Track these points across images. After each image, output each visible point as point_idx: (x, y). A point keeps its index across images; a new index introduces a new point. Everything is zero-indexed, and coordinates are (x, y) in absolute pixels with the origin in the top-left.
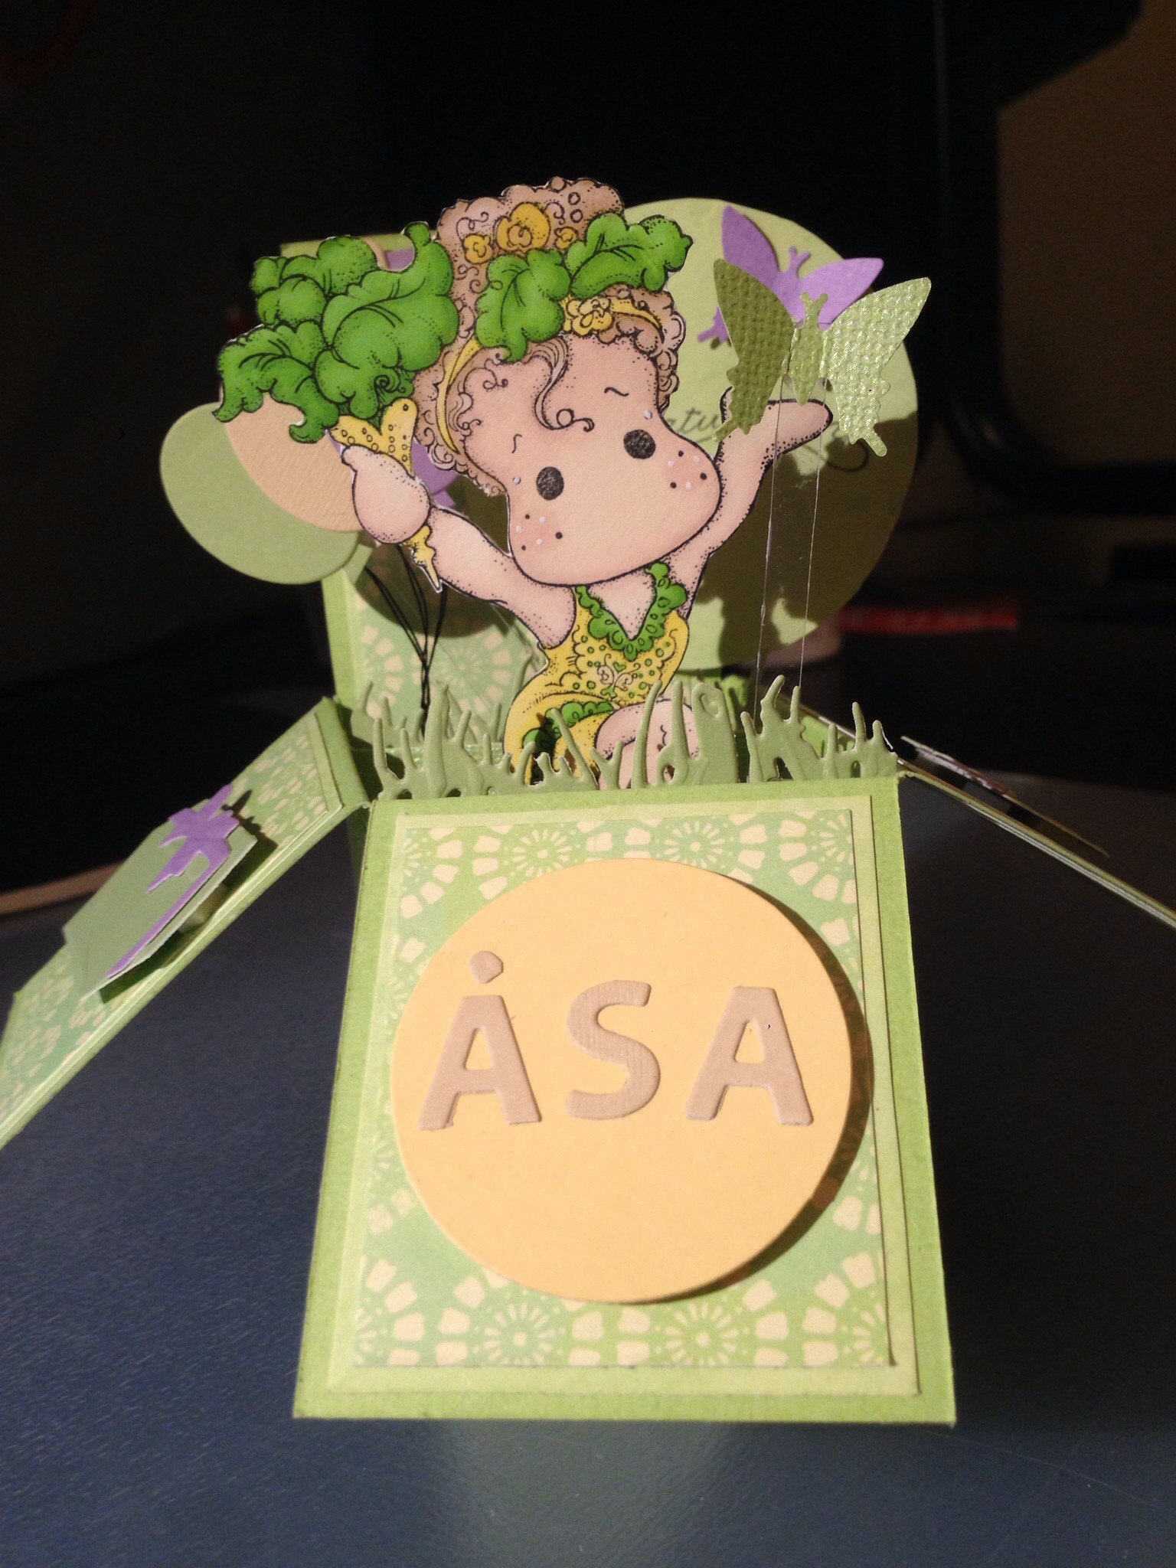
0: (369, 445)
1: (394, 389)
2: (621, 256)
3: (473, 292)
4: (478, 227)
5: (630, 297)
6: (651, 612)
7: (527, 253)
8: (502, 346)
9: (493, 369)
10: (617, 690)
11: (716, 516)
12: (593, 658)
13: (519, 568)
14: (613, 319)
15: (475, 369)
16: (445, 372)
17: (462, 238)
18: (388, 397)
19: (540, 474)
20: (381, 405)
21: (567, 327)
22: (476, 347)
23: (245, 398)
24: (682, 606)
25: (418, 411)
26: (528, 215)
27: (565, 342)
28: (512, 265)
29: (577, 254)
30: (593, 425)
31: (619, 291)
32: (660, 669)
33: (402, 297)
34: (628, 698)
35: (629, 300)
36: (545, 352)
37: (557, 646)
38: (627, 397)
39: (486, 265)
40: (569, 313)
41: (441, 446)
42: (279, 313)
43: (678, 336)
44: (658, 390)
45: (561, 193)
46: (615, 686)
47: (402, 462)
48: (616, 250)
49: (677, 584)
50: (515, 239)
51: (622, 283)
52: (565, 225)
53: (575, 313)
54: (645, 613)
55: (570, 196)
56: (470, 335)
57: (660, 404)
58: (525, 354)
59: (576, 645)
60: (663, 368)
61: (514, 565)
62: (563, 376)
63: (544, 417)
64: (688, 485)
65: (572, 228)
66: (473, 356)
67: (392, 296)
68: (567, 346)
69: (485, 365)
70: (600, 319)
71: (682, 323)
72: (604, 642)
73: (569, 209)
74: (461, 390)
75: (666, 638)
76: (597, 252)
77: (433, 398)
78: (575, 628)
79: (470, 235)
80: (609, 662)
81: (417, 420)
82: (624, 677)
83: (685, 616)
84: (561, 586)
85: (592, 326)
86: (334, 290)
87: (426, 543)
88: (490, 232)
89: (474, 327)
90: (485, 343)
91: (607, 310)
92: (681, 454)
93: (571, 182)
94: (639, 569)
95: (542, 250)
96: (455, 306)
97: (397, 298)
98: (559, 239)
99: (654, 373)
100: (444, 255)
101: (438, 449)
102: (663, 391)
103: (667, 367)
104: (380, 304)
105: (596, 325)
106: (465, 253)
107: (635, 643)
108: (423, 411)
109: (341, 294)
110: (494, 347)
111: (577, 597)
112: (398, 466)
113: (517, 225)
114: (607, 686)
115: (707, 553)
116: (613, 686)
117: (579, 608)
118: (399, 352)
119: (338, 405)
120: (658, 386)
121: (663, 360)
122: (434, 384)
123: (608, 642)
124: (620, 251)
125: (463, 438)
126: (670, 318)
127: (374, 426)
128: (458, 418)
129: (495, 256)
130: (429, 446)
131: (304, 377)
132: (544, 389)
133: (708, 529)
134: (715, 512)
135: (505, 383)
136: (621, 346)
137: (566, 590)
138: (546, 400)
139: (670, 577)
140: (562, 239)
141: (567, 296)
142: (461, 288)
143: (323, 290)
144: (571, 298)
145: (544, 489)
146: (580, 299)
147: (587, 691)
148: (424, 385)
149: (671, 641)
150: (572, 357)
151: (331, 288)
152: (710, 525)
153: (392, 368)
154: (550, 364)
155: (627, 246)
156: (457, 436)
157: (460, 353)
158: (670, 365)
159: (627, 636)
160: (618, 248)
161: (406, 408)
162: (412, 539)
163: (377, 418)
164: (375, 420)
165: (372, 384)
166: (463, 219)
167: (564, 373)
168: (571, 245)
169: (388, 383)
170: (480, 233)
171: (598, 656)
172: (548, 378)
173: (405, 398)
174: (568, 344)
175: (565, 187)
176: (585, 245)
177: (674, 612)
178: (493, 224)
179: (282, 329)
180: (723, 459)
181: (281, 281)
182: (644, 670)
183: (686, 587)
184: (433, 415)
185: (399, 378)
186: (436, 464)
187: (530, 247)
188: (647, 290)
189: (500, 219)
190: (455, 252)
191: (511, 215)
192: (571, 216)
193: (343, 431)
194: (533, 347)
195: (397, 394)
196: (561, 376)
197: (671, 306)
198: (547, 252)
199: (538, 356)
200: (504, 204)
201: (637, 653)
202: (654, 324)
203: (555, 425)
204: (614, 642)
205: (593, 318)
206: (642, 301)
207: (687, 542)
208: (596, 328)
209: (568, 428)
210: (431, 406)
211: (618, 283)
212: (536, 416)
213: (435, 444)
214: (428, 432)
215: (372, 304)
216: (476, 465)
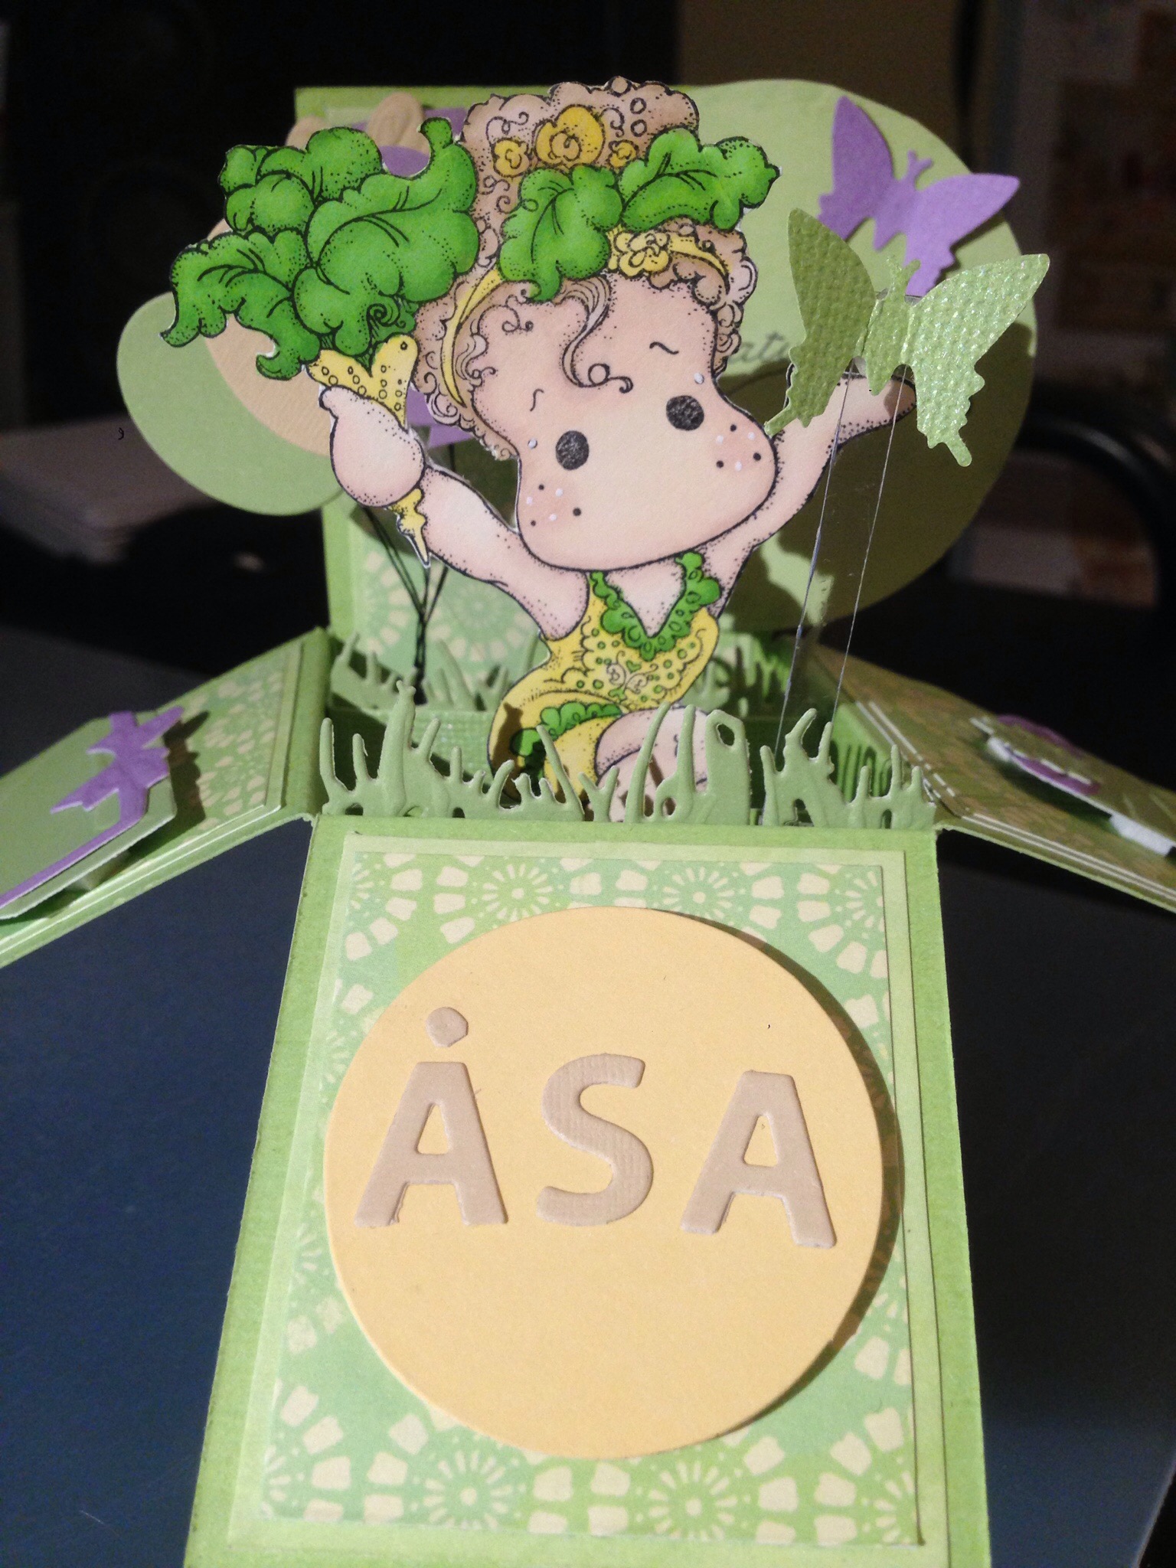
0: (355, 388)
1: (390, 322)
2: (688, 183)
3: (500, 211)
4: (514, 131)
5: (695, 234)
6: (679, 606)
7: (572, 169)
8: (530, 281)
9: (516, 307)
10: (628, 692)
11: (767, 504)
12: (604, 654)
13: (525, 545)
14: (670, 260)
15: (494, 306)
16: (456, 307)
17: (493, 143)
18: (383, 332)
19: (562, 438)
20: (374, 341)
21: (612, 265)
22: (498, 280)
23: (204, 319)
24: (714, 603)
25: (419, 351)
26: (580, 122)
27: (608, 282)
28: (551, 181)
29: (634, 175)
30: (632, 385)
31: (682, 226)
32: (681, 672)
33: (410, 209)
34: (640, 702)
35: (693, 238)
36: (582, 292)
37: (561, 638)
38: (677, 355)
39: (519, 179)
40: (616, 247)
41: (445, 395)
42: (254, 217)
43: (747, 288)
44: (715, 350)
45: (624, 97)
46: (626, 688)
47: (394, 410)
48: (684, 175)
49: (710, 578)
51: (686, 216)
52: (624, 138)
53: (623, 248)
54: (671, 607)
55: (634, 103)
56: (491, 265)
57: (715, 367)
58: (557, 293)
59: (584, 638)
60: (724, 324)
61: (519, 542)
62: (601, 323)
63: (574, 372)
64: (738, 466)
65: (632, 143)
66: (493, 290)
67: (399, 207)
68: (610, 288)
70: (654, 258)
71: (753, 271)
72: (618, 637)
74: (475, 330)
75: (691, 638)
76: (659, 175)
77: (439, 337)
78: (586, 619)
79: (503, 139)
81: (417, 362)
82: (637, 679)
83: (716, 615)
84: (573, 570)
85: (644, 266)
86: (325, 194)
87: (415, 509)
88: (528, 139)
89: (497, 255)
90: (510, 276)
91: (664, 248)
92: (733, 428)
93: (637, 85)
94: (669, 557)
95: (592, 166)
96: (476, 226)
97: (404, 210)
99: (712, 329)
100: (468, 161)
101: (440, 399)
102: (721, 352)
103: (728, 323)
104: (383, 217)
105: (648, 265)
106: (495, 162)
107: (655, 642)
108: (424, 352)
109: (334, 199)
110: (520, 282)
111: (592, 584)
112: (391, 417)
113: (564, 132)
115: (751, 545)
116: (623, 688)
117: (592, 596)
118: (401, 278)
119: (320, 336)
120: (716, 345)
121: (725, 315)
122: (441, 320)
123: (623, 637)
124: (689, 176)
125: (471, 388)
126: (740, 264)
127: (363, 365)
128: (468, 364)
129: (532, 169)
130: (429, 395)
131: (279, 298)
132: (576, 338)
133: (755, 518)
135: (529, 326)
136: (677, 294)
137: (580, 575)
138: (578, 350)
139: (704, 569)
140: (617, 155)
141: (616, 226)
142: (486, 205)
143: (311, 192)
144: (621, 230)
145: (565, 456)
146: (631, 232)
148: (430, 319)
149: (697, 642)
150: (615, 301)
151: (321, 191)
152: (758, 513)
153: (391, 296)
154: (587, 308)
155: (697, 171)
156: (465, 386)
157: (477, 286)
158: (732, 322)
159: (645, 632)
160: (686, 173)
161: (404, 347)
162: (399, 503)
163: (367, 356)
164: (366, 358)
165: (365, 314)
166: (496, 118)
167: (603, 320)
168: (628, 163)
169: (384, 314)
170: (516, 138)
171: (610, 653)
172: (583, 324)
173: (404, 334)
174: (612, 285)
175: (628, 90)
176: (646, 165)
177: (704, 610)
178: (533, 128)
179: (257, 238)
180: (782, 438)
181: (259, 177)
182: (662, 672)
183: (722, 583)
184: (437, 357)
185: (399, 310)
186: (436, 417)
187: (577, 161)
188: (716, 227)
189: (543, 123)
190: (482, 159)
191: (557, 119)
192: (632, 128)
193: (323, 368)
194: (568, 285)
195: (394, 328)
196: (598, 324)
197: (743, 250)
198: (597, 170)
199: (573, 297)
200: (549, 104)
201: (656, 652)
202: (719, 270)
203: (586, 381)
204: (630, 638)
205: (645, 256)
206: (709, 241)
207: (729, 531)
208: (648, 269)
209: (601, 387)
210: (435, 346)
211: (681, 216)
212: (564, 369)
213: (437, 392)
214: (430, 378)
215: (373, 215)
216: (485, 422)
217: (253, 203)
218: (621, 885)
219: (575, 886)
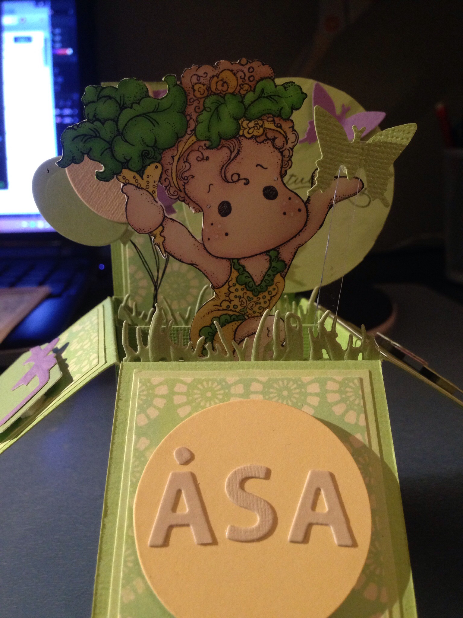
0: (136, 184)
1: (151, 157)
2: (271, 100)
3: (196, 112)
4: (202, 80)
5: (274, 121)
6: (268, 273)
7: (225, 95)
8: (208, 140)
9: (202, 151)
10: (248, 310)
11: (303, 230)
12: (238, 294)
13: (206, 249)
14: (264, 131)
15: (193, 150)
16: (178, 151)
17: (193, 84)
18: (148, 162)
19: (221, 204)
20: (144, 165)
21: (241, 133)
22: (195, 140)
23: (74, 156)
24: (283, 271)
25: (163, 169)
26: (228, 76)
27: (239, 141)
28: (217, 100)
29: (250, 97)
30: (249, 182)
31: (268, 118)
32: (269, 300)
33: (159, 112)
34: (253, 314)
35: (273, 123)
36: (229, 144)
37: (220, 287)
38: (267, 169)
39: (203, 100)
40: (242, 126)
41: (172, 187)
42: (96, 115)
43: (294, 142)
44: (282, 167)
45: (246, 66)
46: (247, 308)
48: (269, 97)
49: (281, 261)
50: (220, 87)
51: (270, 114)
52: (245, 83)
55: (249, 69)
56: (192, 134)
57: (282, 174)
58: (219, 145)
59: (230, 287)
60: (285, 156)
61: (203, 247)
62: (236, 157)
63: (225, 176)
64: (292, 214)
65: (248, 84)
66: (193, 144)
67: (155, 110)
68: (240, 143)
69: (198, 149)
70: (258, 130)
71: (297, 136)
72: (243, 287)
73: (248, 74)
74: (185, 160)
75: (274, 286)
76: (259, 97)
77: (171, 163)
78: (230, 279)
79: (197, 83)
80: (245, 296)
81: (162, 173)
82: (251, 304)
83: (284, 276)
84: (225, 258)
85: (253, 134)
86: (125, 105)
87: (160, 234)
88: (208, 83)
89: (194, 130)
90: (199, 138)
91: (261, 126)
92: (290, 199)
93: (251, 61)
94: (264, 252)
95: (233, 94)
96: (186, 118)
97: (157, 112)
98: (242, 90)
99: (281, 159)
101: (171, 188)
102: (285, 168)
103: (287, 156)
104: (148, 114)
105: (255, 133)
106: (194, 92)
107: (258, 288)
108: (165, 169)
109: (129, 107)
110: (204, 140)
111: (233, 264)
112: (150, 196)
113: (222, 80)
114: (242, 308)
115: (297, 247)
116: (246, 308)
117: (233, 270)
118: (156, 139)
119: (122, 163)
120: (282, 165)
121: (286, 153)
122: (171, 156)
123: (246, 287)
124: (272, 98)
125: (184, 184)
126: (292, 133)
127: (140, 175)
128: (182, 174)
129: (209, 95)
130: (166, 187)
131: (106, 148)
132: (226, 163)
133: (299, 235)
134: (303, 228)
135: (207, 158)
136: (266, 144)
137: (228, 261)
138: (227, 168)
139: (279, 257)
140: (243, 89)
141: (242, 118)
142: (190, 110)
143: (120, 105)
144: (244, 119)
145: (221, 212)
146: (248, 120)
147: (233, 309)
148: (167, 157)
149: (276, 287)
150: (242, 148)
152: (300, 233)
153: (151, 147)
154: (231, 151)
155: (274, 96)
156: (181, 183)
157: (186, 142)
158: (289, 156)
159: (255, 284)
160: (270, 96)
161: (156, 167)
162: (154, 232)
163: (141, 171)
164: (141, 172)
165: (141, 154)
166: (194, 75)
167: (237, 155)
168: (247, 93)
169: (149, 154)
170: (203, 83)
171: (240, 293)
172: (229, 157)
173: (156, 162)
174: (241, 141)
175: (247, 64)
176: (254, 93)
177: (279, 274)
178: (209, 79)
179: (97, 123)
180: (309, 202)
181: (98, 99)
182: (262, 301)
183: (286, 262)
184: (170, 171)
185: (155, 152)
187: (227, 92)
188: (282, 118)
189: (213, 77)
190: (189, 91)
191: (219, 75)
192: (249, 79)
193: (123, 176)
194: (223, 142)
195: (153, 160)
196: (235, 157)
197: (293, 127)
198: (235, 95)
199: (225, 146)
200: (216, 69)
201: (259, 292)
202: (283, 135)
203: (230, 180)
204: (249, 287)
205: (254, 130)
206: (279, 123)
207: (288, 241)
208: (255, 135)
209: (236, 183)
210: (169, 167)
211: (268, 114)
212: (221, 176)
213: (170, 186)
214: (167, 180)
215: (144, 114)
216: (189, 198)
217: (96, 109)
218: (252, 389)
219: (233, 391)
